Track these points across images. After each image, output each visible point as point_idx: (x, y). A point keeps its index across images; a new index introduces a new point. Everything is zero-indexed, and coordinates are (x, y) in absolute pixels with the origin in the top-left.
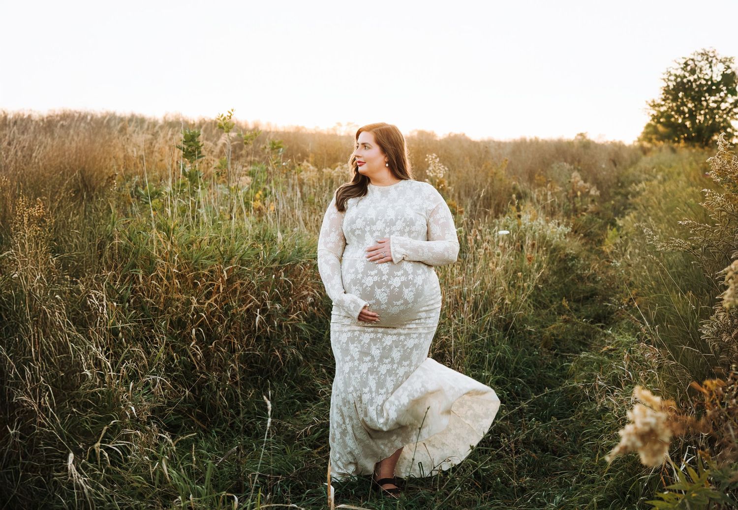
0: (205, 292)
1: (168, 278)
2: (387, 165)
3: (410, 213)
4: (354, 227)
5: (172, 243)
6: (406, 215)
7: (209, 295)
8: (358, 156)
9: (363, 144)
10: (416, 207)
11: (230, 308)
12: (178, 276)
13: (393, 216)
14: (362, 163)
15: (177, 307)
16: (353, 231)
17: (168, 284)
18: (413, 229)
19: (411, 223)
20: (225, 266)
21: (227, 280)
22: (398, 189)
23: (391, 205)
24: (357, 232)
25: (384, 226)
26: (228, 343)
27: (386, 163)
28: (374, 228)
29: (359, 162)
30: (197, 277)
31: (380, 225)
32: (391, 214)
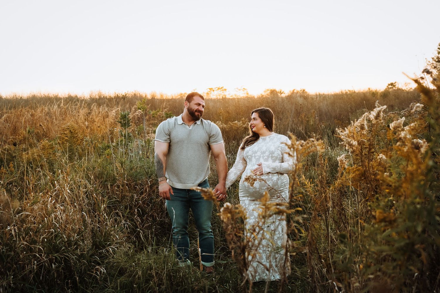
0: (140, 192)
1: (123, 186)
2: (265, 127)
3: (272, 148)
4: (248, 154)
5: (124, 169)
6: (270, 149)
7: (142, 193)
8: (252, 124)
9: (254, 118)
10: (276, 146)
11: (152, 199)
12: (127, 185)
13: (265, 150)
14: (254, 127)
15: (128, 199)
16: (247, 156)
17: (123, 189)
18: (273, 155)
19: (272, 153)
20: (149, 179)
21: (150, 186)
22: (270, 138)
23: (265, 145)
24: (249, 157)
25: (269, 153)
26: (152, 216)
27: (264, 126)
28: (256, 155)
29: (253, 126)
30: (136, 184)
31: (259, 154)
32: (264, 149)
